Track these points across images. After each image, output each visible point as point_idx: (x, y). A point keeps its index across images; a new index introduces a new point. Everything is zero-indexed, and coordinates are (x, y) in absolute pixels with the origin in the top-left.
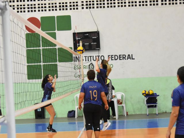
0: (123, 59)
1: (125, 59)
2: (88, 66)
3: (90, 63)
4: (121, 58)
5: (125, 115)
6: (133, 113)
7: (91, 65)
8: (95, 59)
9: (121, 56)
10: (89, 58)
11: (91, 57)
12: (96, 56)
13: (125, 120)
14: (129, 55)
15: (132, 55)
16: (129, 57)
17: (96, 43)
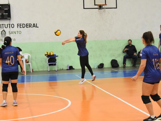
0: (29, 27)
1: (31, 27)
2: (1, 32)
3: (3, 30)
4: (28, 26)
5: (31, 72)
6: (37, 70)
7: (3, 31)
8: (6, 27)
9: (27, 25)
10: (2, 25)
11: (3, 25)
12: (7, 24)
13: (31, 75)
14: (34, 24)
15: (36, 24)
16: (34, 26)
17: (7, 14)
